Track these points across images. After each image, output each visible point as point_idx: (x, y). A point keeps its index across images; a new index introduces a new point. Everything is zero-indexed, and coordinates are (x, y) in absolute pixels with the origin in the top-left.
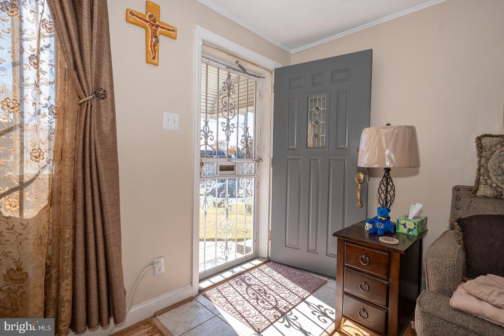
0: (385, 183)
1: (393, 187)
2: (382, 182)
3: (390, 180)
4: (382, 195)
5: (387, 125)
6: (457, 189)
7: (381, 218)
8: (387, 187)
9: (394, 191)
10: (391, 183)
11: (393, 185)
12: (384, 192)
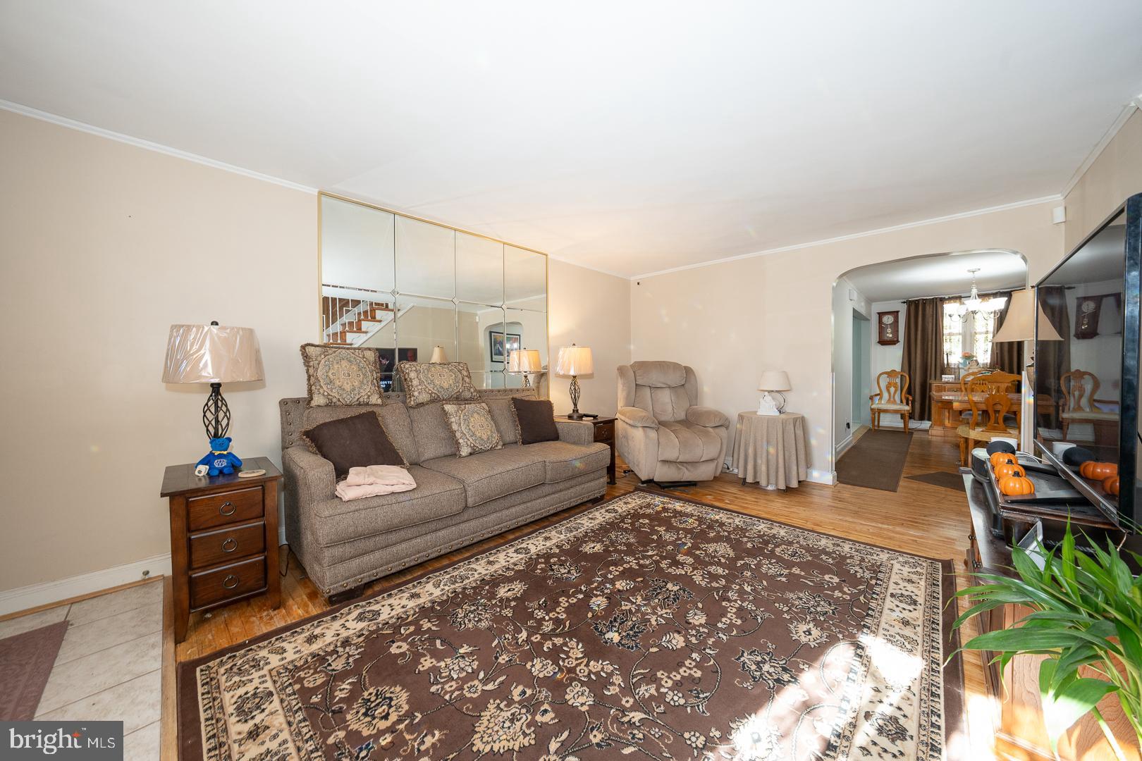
0: (213, 409)
1: (228, 414)
2: (206, 408)
3: (223, 404)
4: (211, 428)
5: (212, 324)
6: (284, 403)
7: (221, 452)
8: (218, 415)
9: (229, 419)
10: (224, 408)
11: (228, 410)
12: (213, 422)
